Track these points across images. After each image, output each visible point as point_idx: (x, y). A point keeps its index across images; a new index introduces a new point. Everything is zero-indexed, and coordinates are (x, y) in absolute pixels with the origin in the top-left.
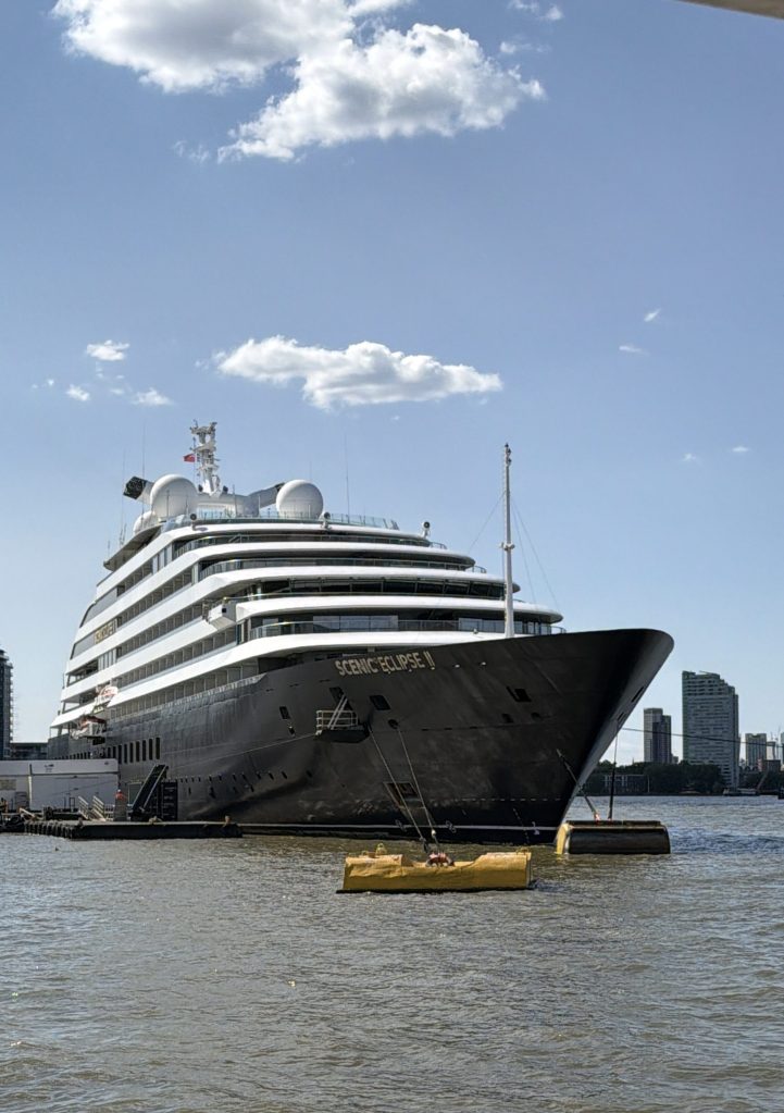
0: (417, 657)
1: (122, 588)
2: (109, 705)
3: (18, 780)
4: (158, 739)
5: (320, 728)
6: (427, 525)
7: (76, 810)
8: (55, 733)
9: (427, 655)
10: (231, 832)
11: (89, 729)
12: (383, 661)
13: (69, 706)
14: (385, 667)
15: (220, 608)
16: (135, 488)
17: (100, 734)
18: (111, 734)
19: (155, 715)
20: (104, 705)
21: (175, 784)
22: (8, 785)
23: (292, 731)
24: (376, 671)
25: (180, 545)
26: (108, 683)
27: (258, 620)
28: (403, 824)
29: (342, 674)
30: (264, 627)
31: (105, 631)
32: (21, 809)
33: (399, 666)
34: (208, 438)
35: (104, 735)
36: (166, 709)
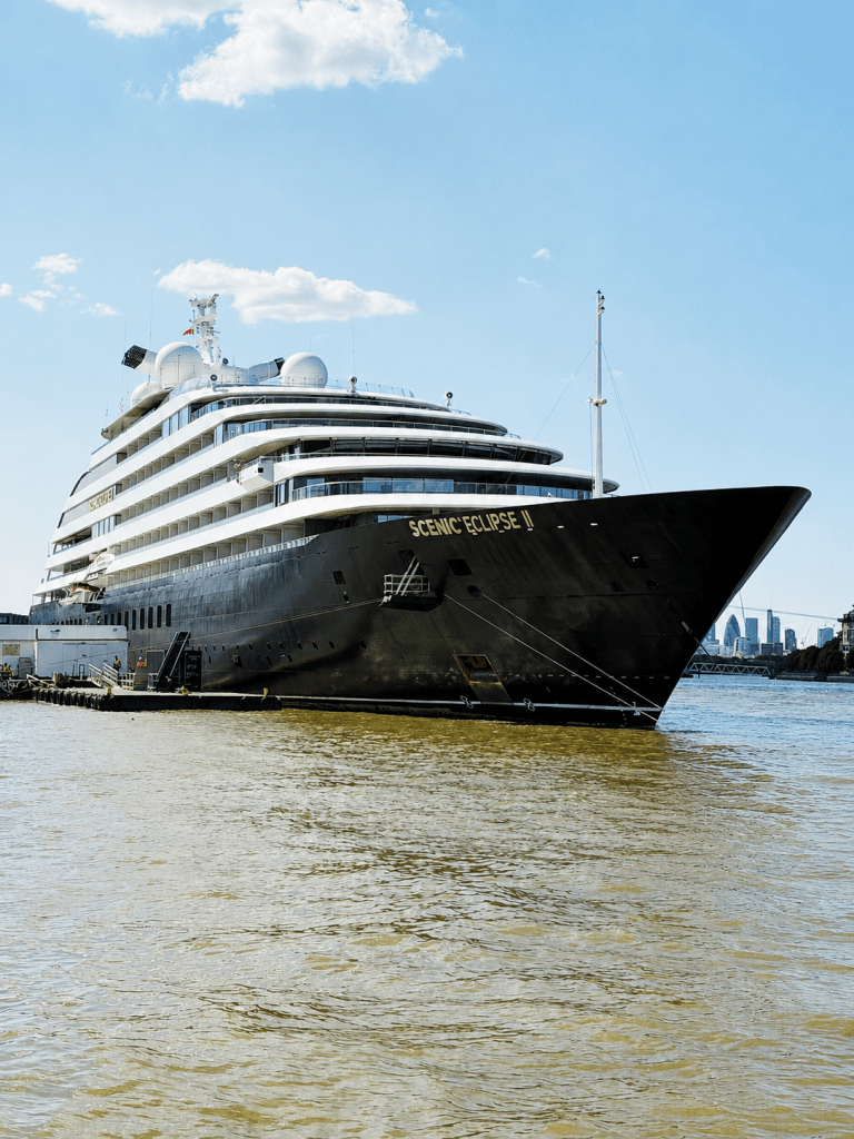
0: (512, 516)
1: (122, 455)
2: (107, 572)
3: (22, 645)
4: (169, 607)
5: (388, 594)
6: (450, 395)
7: (85, 678)
8: (38, 601)
9: (526, 515)
10: (270, 705)
11: (82, 596)
12: (469, 521)
13: (53, 574)
14: (471, 528)
15: (255, 467)
16: (134, 357)
17: (94, 602)
18: (108, 601)
19: (165, 582)
20: (100, 572)
21: (199, 653)
22: (11, 649)
23: (346, 598)
24: (459, 531)
25: (197, 407)
26: (105, 550)
27: (301, 480)
28: (470, 700)
29: (416, 535)
30: (309, 487)
31: (102, 497)
32: (28, 676)
33: (488, 526)
34: (208, 310)
35: (101, 602)
36: (178, 575)
